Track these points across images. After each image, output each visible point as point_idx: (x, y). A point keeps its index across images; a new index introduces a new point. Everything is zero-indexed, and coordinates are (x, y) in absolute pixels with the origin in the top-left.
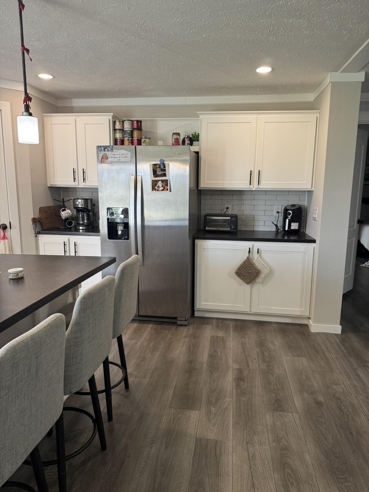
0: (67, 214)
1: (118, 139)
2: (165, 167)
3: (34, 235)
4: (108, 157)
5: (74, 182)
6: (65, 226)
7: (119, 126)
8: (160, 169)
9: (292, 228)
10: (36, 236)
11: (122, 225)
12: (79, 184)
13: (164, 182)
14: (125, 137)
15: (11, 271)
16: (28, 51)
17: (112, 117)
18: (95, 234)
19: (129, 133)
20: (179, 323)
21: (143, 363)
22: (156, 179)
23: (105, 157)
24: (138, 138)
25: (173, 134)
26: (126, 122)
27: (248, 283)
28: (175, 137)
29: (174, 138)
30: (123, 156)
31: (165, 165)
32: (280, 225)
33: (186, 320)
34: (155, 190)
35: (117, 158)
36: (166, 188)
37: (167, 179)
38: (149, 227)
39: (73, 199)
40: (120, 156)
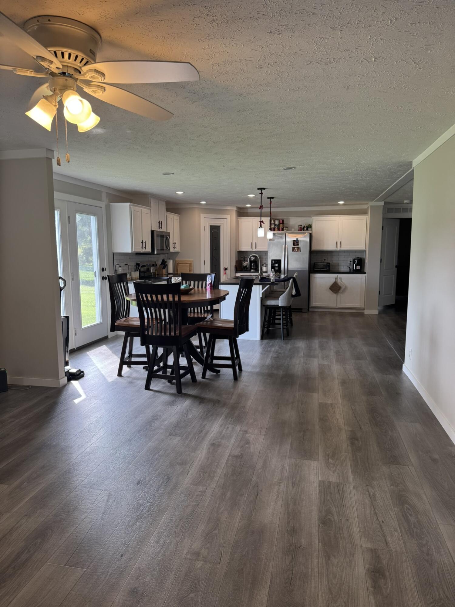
0: (246, 264)
1: (272, 228)
2: (298, 241)
3: (235, 272)
5: (251, 249)
6: (245, 269)
7: (273, 222)
8: (296, 242)
9: (357, 268)
11: (278, 267)
12: (253, 250)
13: (298, 248)
14: (275, 227)
17: (271, 219)
19: (278, 225)
24: (282, 227)
25: (299, 225)
26: (276, 221)
27: (335, 293)
28: (300, 227)
30: (280, 237)
32: (351, 267)
33: (306, 311)
34: (294, 251)
35: (277, 238)
36: (299, 250)
39: (249, 257)
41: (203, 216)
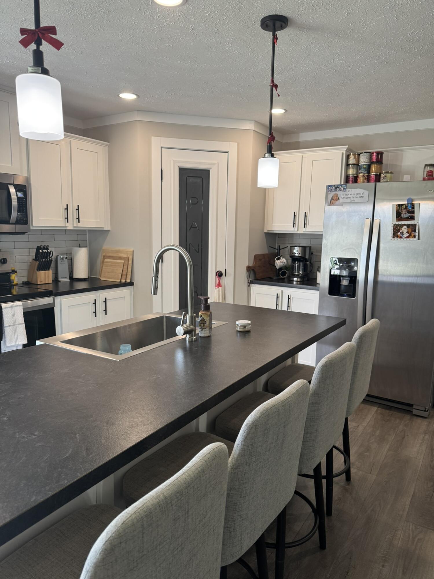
0: (281, 263)
1: (350, 176)
2: (413, 208)
3: (247, 284)
4: (339, 198)
5: (293, 228)
6: (279, 276)
7: (353, 160)
8: (407, 210)
10: (249, 286)
11: (348, 279)
12: (298, 230)
13: (411, 227)
14: (359, 173)
15: (239, 323)
16: (276, 86)
17: (346, 151)
18: (312, 287)
19: (365, 168)
20: (415, 412)
21: (367, 454)
22: (400, 223)
23: (336, 197)
24: (377, 173)
25: (426, 166)
26: (362, 155)
28: (428, 169)
29: (426, 171)
30: (358, 196)
31: (414, 205)
33: (426, 410)
34: (397, 237)
35: (350, 199)
36: (413, 235)
37: (415, 223)
38: (384, 283)
39: (290, 247)
40: (355, 196)
41: (157, 142)
